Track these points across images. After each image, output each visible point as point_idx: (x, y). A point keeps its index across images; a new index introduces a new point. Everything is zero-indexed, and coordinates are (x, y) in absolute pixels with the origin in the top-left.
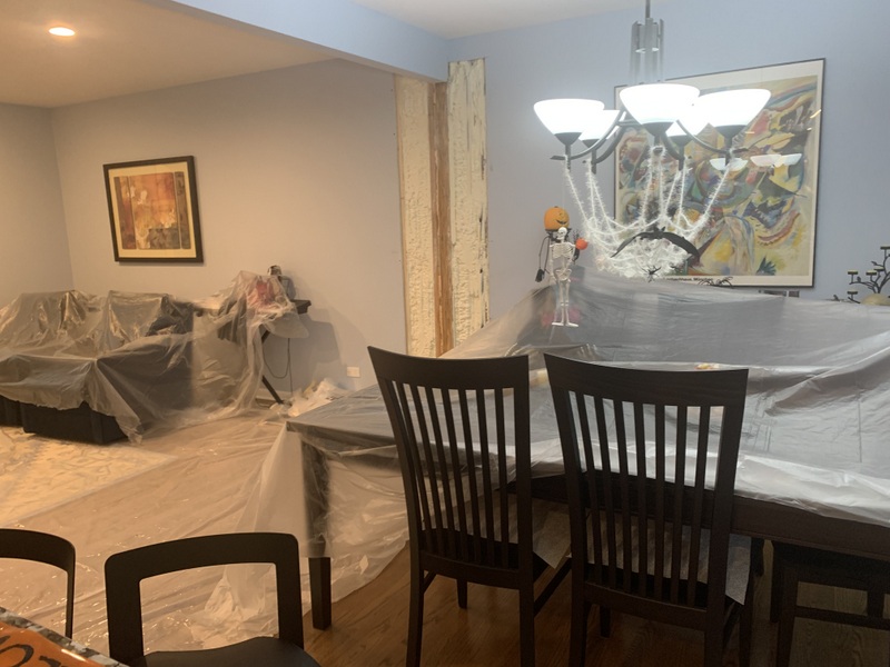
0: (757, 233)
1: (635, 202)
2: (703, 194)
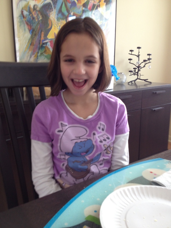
1: (28, 8)
2: (68, 11)
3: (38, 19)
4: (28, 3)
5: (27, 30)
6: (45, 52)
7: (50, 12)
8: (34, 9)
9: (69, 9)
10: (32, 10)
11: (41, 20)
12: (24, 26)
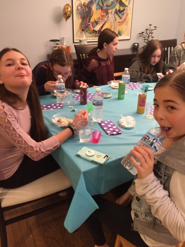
0: (117, 20)
1: (80, 5)
2: (103, 4)
3: (85, 10)
4: (81, 2)
5: (80, 18)
6: (89, 30)
7: (93, 5)
8: (84, 5)
9: (103, 2)
10: (83, 6)
11: (87, 11)
12: (78, 16)
